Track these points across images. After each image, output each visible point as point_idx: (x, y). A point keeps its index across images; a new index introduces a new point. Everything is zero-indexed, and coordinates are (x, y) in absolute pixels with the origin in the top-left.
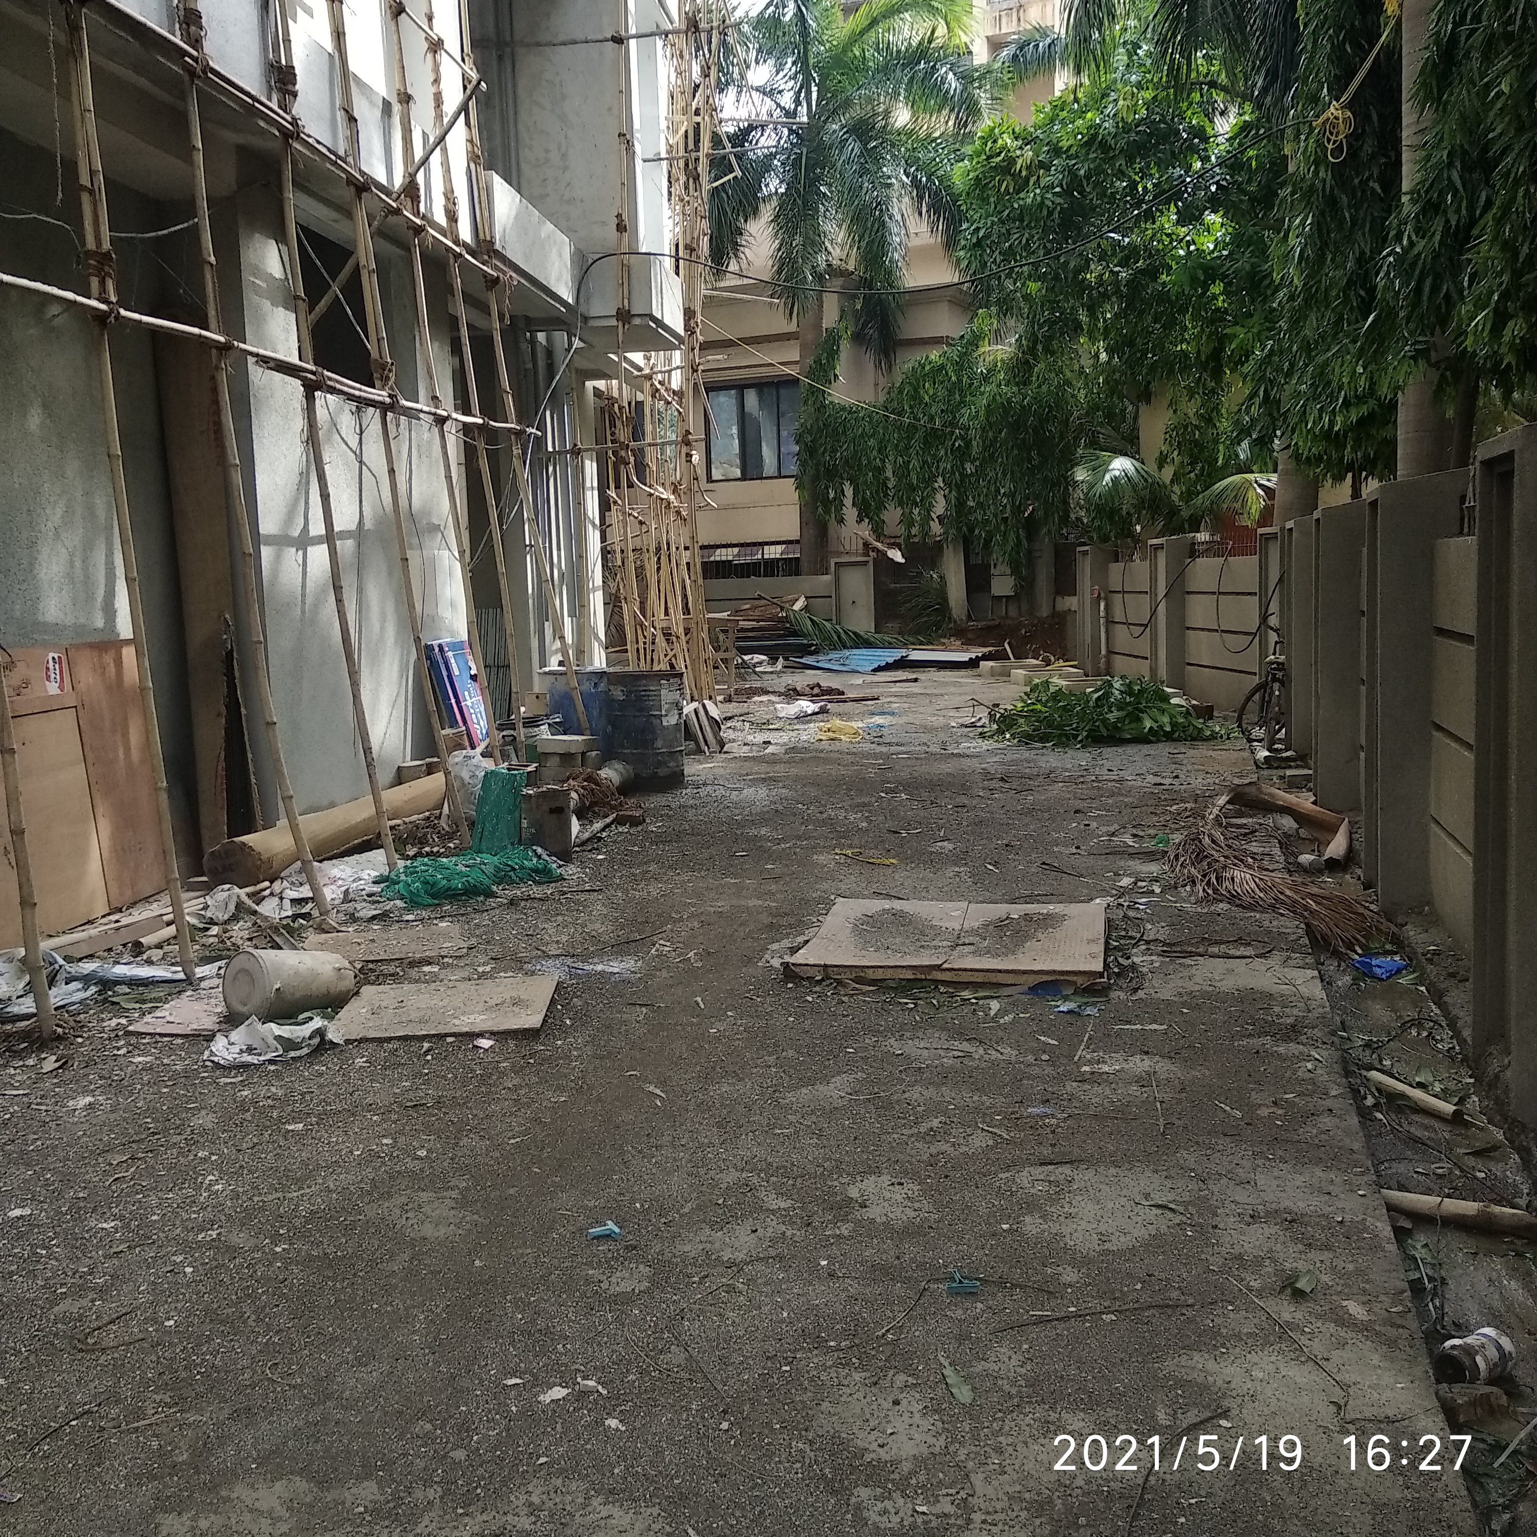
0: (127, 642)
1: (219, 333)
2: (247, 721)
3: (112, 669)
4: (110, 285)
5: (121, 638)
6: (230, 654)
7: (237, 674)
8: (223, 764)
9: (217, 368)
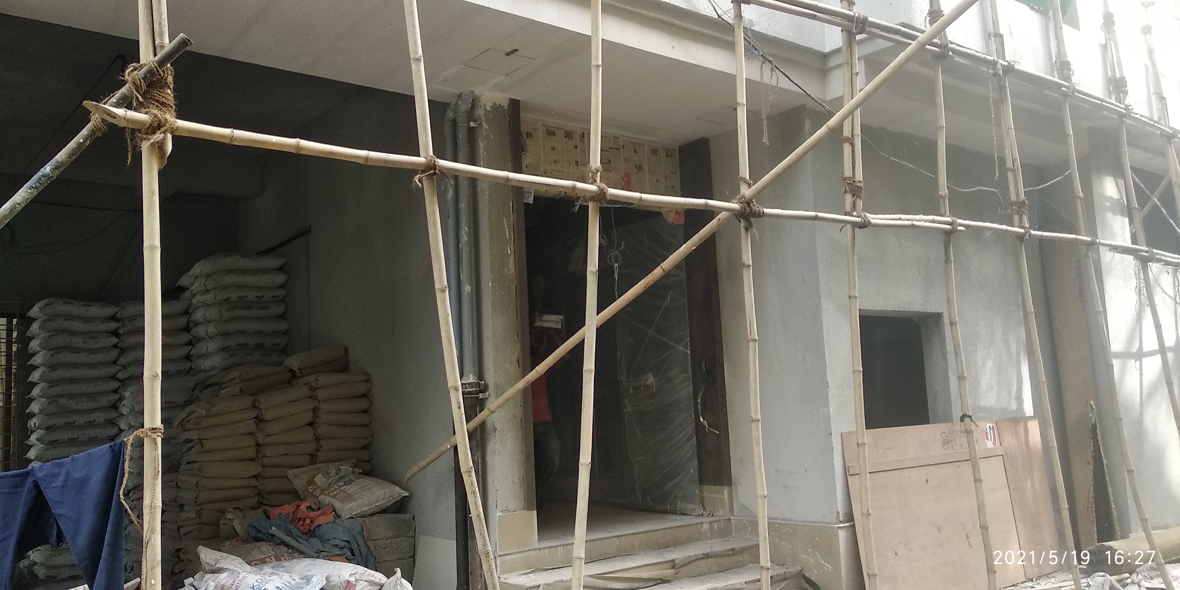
0: (1031, 418)
1: (1087, 236)
2: (1108, 469)
3: (1022, 433)
4: (1025, 218)
5: (1026, 415)
6: (1094, 427)
7: (1099, 438)
8: (1092, 495)
9: (1086, 256)
